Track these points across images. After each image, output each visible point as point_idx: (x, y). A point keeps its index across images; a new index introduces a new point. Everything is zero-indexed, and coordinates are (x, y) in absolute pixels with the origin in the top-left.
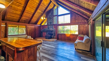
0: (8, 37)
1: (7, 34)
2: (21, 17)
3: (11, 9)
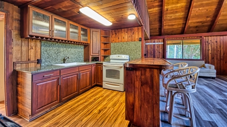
2: (186, 21)
3: (167, 14)
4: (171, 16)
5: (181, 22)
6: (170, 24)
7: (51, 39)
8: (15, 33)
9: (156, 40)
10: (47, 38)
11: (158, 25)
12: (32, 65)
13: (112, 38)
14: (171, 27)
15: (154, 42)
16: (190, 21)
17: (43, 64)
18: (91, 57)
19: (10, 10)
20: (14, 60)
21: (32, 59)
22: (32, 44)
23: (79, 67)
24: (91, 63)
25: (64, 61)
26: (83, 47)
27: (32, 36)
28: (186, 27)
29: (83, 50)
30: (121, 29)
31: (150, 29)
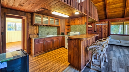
0: (110, 35)
1: (110, 33)
2: (125, 8)
3: (109, 5)
4: (113, 7)
5: (121, 9)
6: (112, 11)
7: (42, 25)
8: (30, 24)
9: (103, 22)
10: (40, 25)
11: (104, 12)
12: (35, 36)
13: (72, 22)
14: (113, 13)
15: (102, 23)
16: (127, 9)
17: (39, 36)
18: (60, 32)
19: (28, 15)
20: (30, 34)
21: (36, 33)
22: (35, 27)
23: (53, 37)
24: (60, 36)
25: (48, 34)
26: (57, 28)
27: (35, 25)
28: (125, 12)
29: (57, 29)
30: (76, 18)
31: (99, 16)
